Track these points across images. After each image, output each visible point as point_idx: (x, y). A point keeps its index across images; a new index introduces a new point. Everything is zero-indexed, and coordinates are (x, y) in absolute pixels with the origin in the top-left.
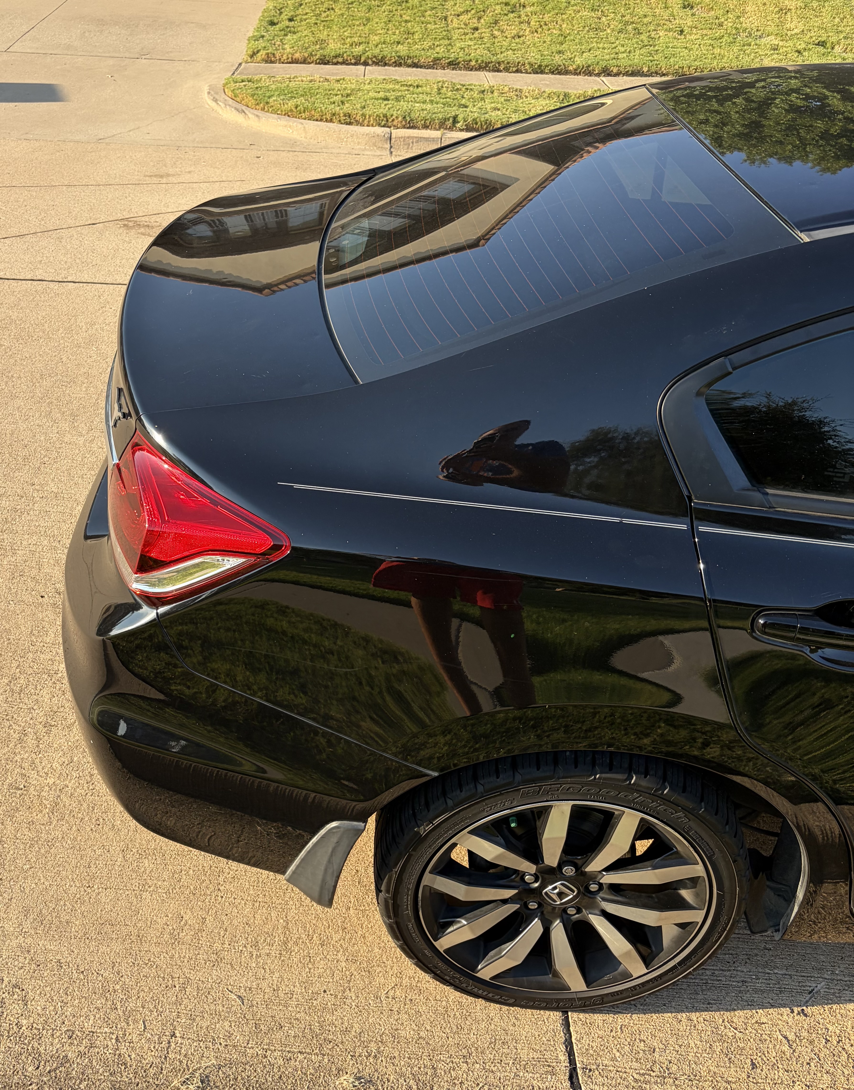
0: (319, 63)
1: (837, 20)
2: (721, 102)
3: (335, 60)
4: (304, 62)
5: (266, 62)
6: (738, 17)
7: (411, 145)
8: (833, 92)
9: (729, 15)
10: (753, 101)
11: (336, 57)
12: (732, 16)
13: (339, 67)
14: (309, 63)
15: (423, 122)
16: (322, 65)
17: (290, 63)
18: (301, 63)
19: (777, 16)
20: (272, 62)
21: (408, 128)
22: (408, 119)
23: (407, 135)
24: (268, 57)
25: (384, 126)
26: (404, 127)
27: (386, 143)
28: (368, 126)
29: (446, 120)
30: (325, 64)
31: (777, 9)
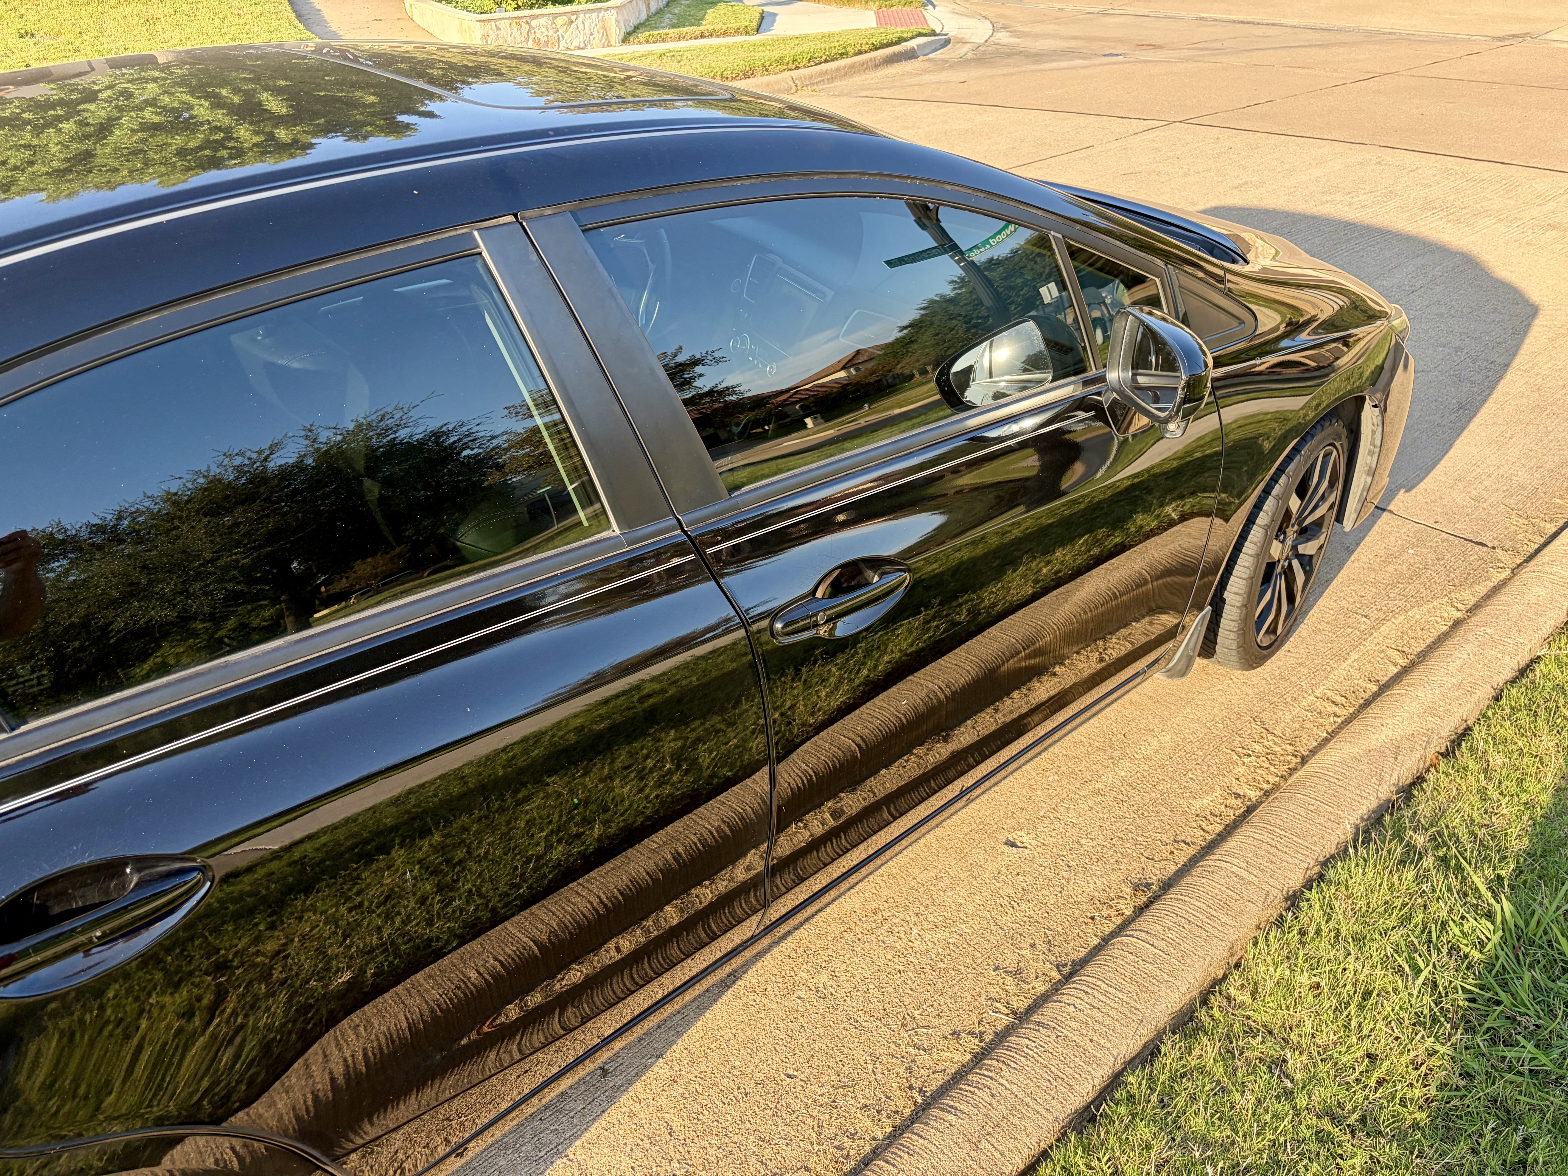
1: (217, 21)
2: (38, 130)
6: (97, 38)
8: (198, 98)
9: (85, 37)
10: (88, 124)
12: (87, 38)
19: (144, 29)
31: (142, 21)
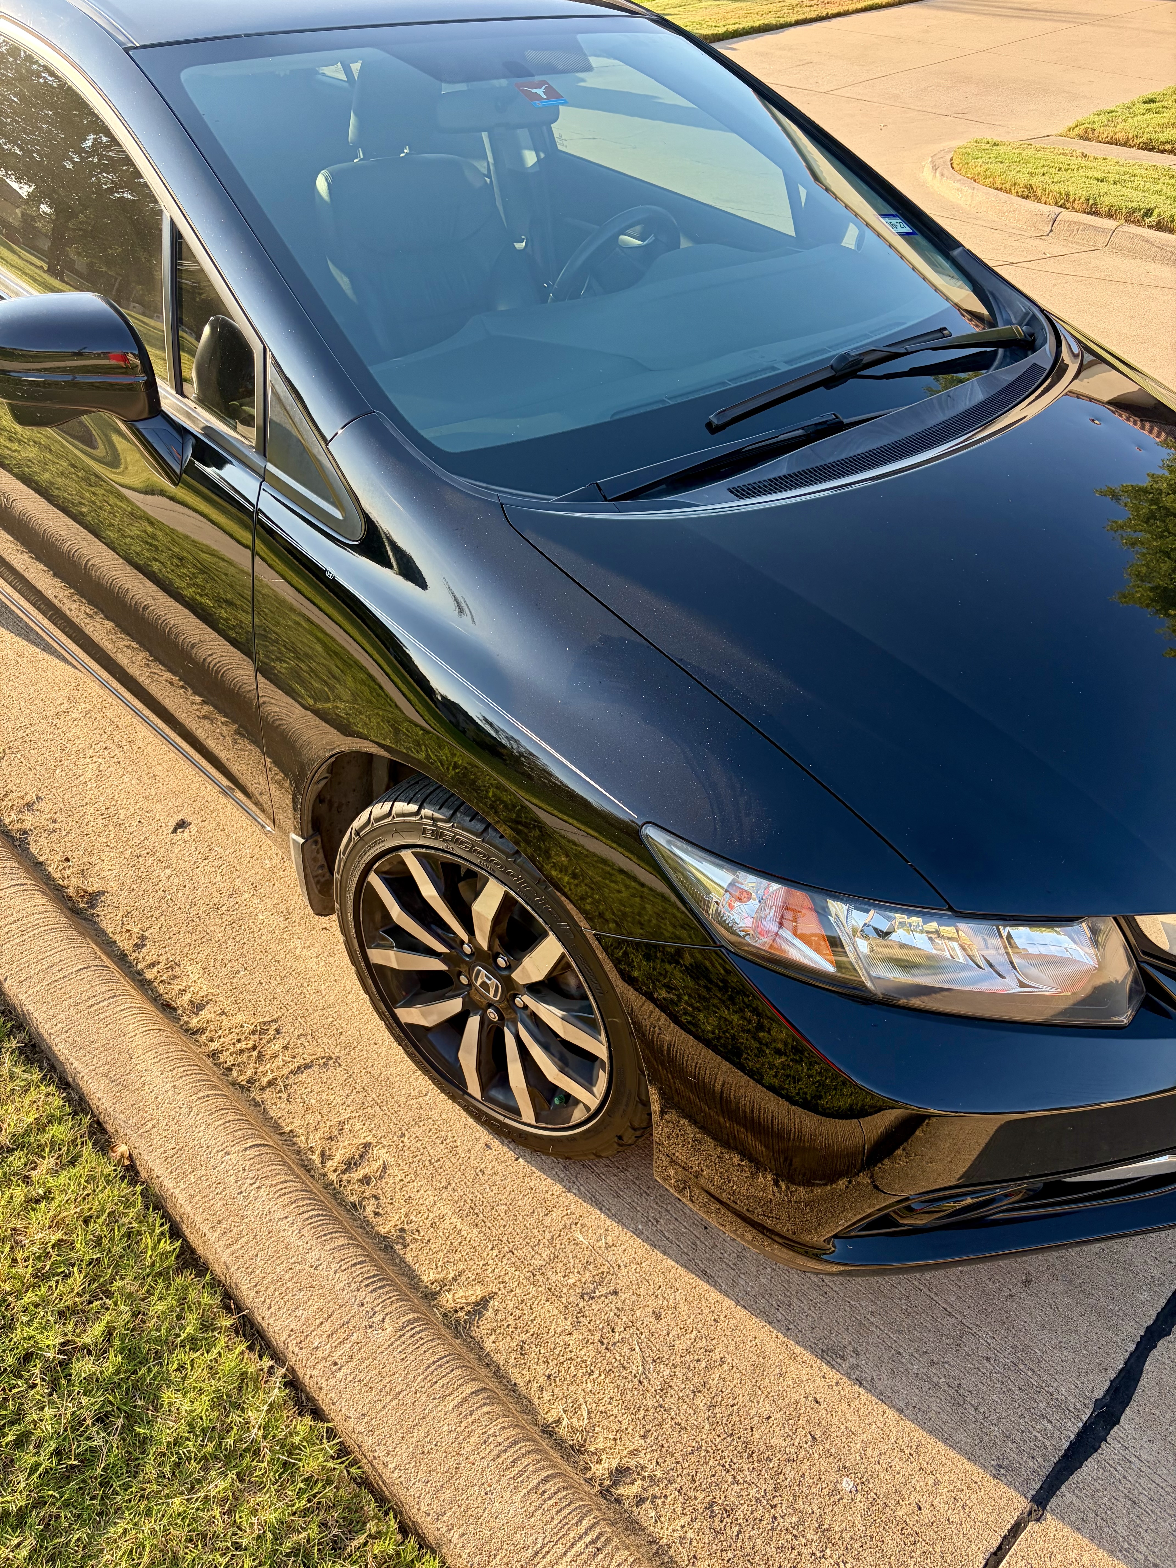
0: (1142, 149)
3: (1161, 147)
4: (1125, 144)
5: (1081, 137)
7: (1075, 232)
11: (1163, 143)
13: (1166, 156)
14: (1131, 147)
15: (1107, 209)
16: (1145, 152)
17: (1108, 143)
18: (1121, 145)
20: (1088, 139)
21: (1088, 213)
22: (1091, 202)
23: (1075, 220)
24: (1086, 132)
25: (1061, 206)
26: (1084, 212)
27: (1048, 225)
28: (1045, 203)
29: (1135, 210)
30: (1150, 150)
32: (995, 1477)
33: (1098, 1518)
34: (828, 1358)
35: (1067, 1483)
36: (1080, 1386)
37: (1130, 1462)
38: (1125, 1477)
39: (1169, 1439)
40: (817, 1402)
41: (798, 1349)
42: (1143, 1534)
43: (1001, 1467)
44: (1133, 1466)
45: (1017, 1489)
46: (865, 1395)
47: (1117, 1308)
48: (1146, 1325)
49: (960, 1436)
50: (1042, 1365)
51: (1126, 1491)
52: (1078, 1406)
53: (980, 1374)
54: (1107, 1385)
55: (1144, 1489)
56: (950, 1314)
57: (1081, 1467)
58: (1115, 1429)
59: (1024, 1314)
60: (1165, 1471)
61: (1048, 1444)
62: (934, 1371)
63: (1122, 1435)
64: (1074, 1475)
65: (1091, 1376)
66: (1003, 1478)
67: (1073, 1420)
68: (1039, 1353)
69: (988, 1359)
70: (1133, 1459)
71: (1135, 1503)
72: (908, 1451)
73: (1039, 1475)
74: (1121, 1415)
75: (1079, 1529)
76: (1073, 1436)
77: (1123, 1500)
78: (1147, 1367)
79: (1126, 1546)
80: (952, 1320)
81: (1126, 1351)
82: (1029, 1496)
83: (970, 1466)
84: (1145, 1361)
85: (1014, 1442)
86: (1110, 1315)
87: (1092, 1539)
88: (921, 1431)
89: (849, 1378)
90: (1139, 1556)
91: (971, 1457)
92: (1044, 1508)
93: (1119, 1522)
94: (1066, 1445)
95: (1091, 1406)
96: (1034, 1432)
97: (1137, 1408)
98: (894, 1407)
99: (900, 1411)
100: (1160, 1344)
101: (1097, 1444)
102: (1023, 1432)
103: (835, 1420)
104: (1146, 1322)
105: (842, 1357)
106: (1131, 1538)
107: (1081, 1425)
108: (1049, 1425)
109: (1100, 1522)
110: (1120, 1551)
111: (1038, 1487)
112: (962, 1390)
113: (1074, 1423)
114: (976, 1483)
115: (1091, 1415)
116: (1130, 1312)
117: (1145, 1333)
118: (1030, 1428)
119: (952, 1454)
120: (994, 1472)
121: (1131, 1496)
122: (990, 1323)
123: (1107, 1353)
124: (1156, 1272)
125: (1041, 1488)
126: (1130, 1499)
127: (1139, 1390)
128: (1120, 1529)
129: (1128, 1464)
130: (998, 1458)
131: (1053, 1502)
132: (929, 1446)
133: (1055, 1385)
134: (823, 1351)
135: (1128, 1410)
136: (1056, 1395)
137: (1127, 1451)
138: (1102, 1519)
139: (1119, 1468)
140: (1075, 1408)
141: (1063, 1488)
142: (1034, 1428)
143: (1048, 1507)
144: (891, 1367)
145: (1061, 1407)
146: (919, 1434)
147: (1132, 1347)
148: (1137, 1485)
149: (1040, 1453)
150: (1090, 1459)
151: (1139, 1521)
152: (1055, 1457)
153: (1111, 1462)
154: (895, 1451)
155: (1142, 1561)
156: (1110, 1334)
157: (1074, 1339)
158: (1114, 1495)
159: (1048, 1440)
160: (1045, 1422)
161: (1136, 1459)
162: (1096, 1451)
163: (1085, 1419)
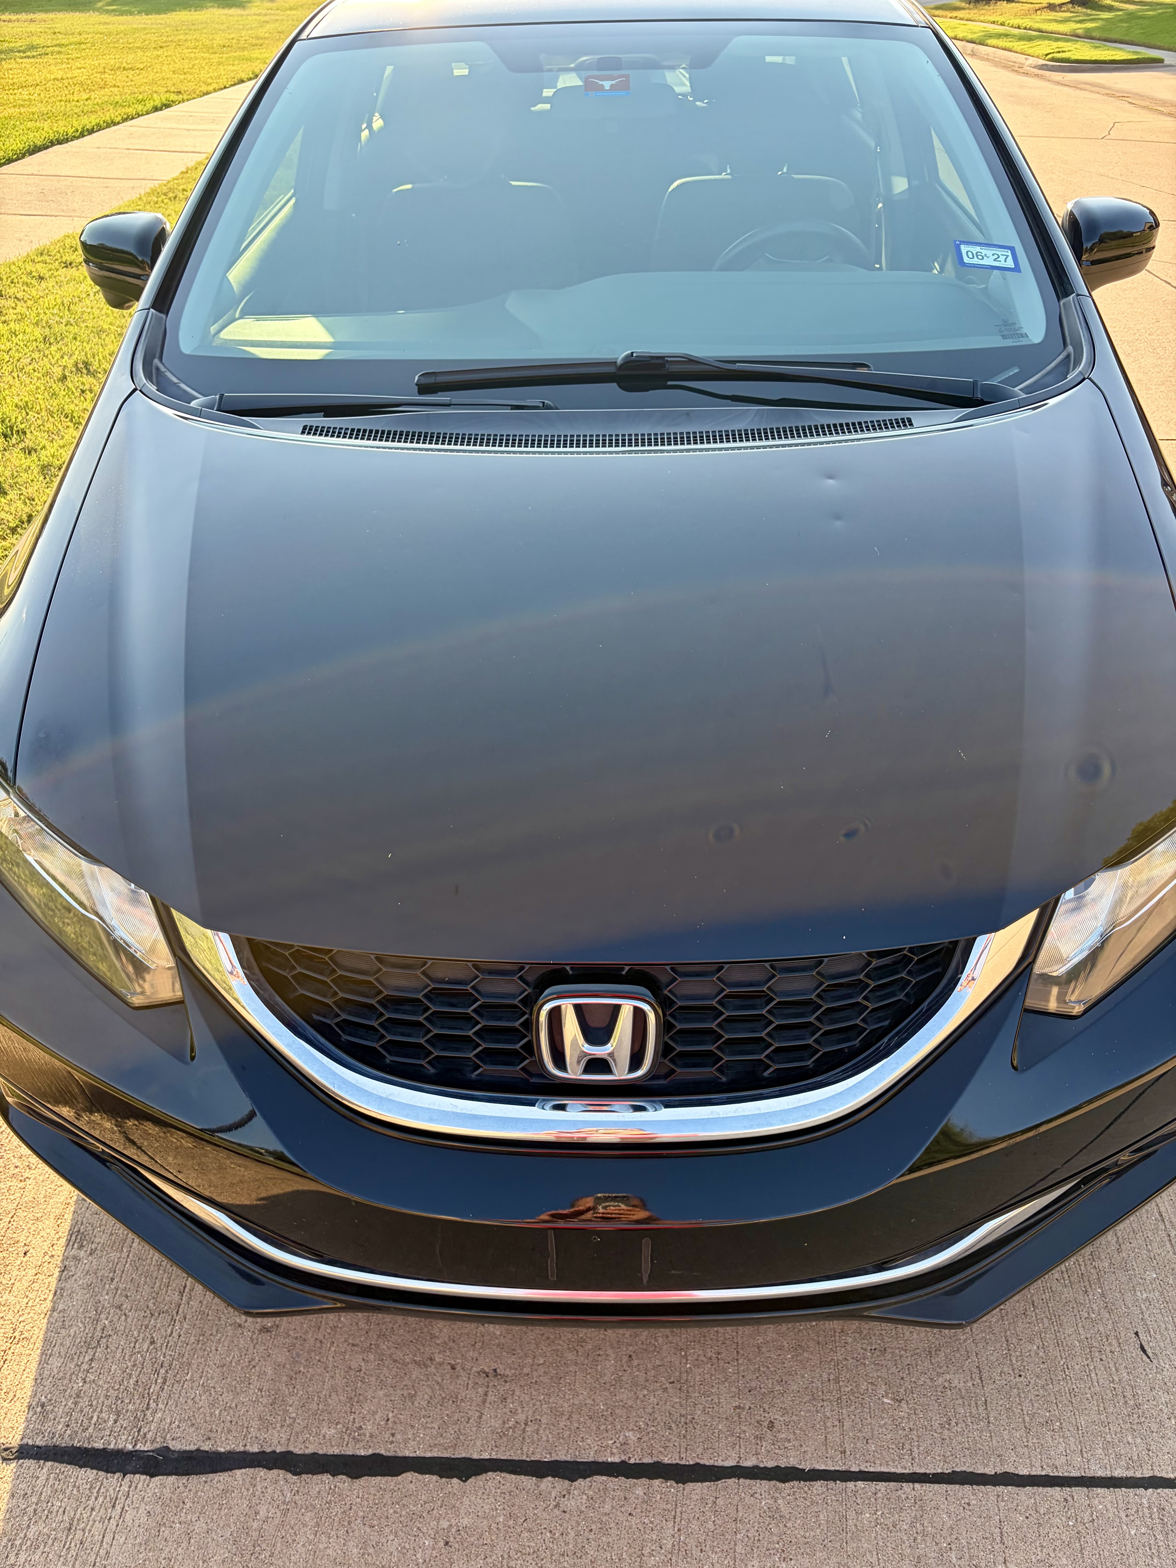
32: (29, 1407)
33: (34, 1506)
34: (73, 1238)
35: (56, 1464)
36: (173, 1426)
37: (114, 1507)
38: (93, 1509)
39: (163, 1529)
40: (25, 1254)
41: (69, 1217)
42: (39, 1552)
43: (43, 1406)
44: (110, 1511)
45: (27, 1428)
46: (54, 1281)
47: (294, 1415)
48: (291, 1449)
49: (56, 1363)
50: (176, 1385)
51: (78, 1516)
52: (149, 1436)
53: (132, 1345)
54: (192, 1448)
55: (90, 1531)
56: (181, 1294)
57: (81, 1467)
58: (143, 1477)
59: (226, 1344)
60: (122, 1540)
61: (91, 1430)
62: (112, 1311)
63: (140, 1486)
64: (69, 1467)
65: (191, 1430)
66: (31, 1413)
67: (130, 1438)
68: (188, 1377)
69: (152, 1343)
70: (118, 1508)
71: (70, 1529)
72: (17, 1334)
73: (52, 1438)
74: (163, 1475)
75: (13, 1496)
76: (112, 1446)
77: (66, 1518)
78: (238, 1472)
79: (18, 1543)
80: (176, 1297)
81: (245, 1445)
82: (25, 1441)
83: (29, 1384)
84: (245, 1467)
85: (76, 1403)
86: (281, 1413)
87: (10, 1511)
88: (42, 1332)
89: (63, 1260)
90: (13, 1558)
91: (39, 1381)
92: (18, 1458)
93: (41, 1525)
94: (99, 1445)
95: (157, 1446)
96: (96, 1414)
97: (180, 1485)
98: (54, 1303)
99: (53, 1310)
100: (275, 1471)
101: (114, 1469)
102: (91, 1405)
103: (15, 1273)
104: (295, 1447)
105: (81, 1247)
106: (29, 1543)
107: (130, 1447)
108: (112, 1422)
109: (31, 1510)
110: (9, 1540)
111: (38, 1443)
112: (105, 1340)
113: (127, 1440)
114: (15, 1396)
115: (148, 1451)
116: (297, 1428)
117: (280, 1453)
118: (99, 1409)
119: (34, 1366)
120: (34, 1403)
121: (75, 1522)
122: (195, 1324)
123: (229, 1431)
124: (369, 1428)
125: (38, 1447)
126: (71, 1524)
127: (203, 1478)
128: (33, 1529)
129: (110, 1505)
130: (50, 1400)
131: (27, 1463)
132: (31, 1346)
133: (161, 1406)
134: (79, 1231)
135: (172, 1479)
136: (148, 1413)
137: (123, 1499)
138: (35, 1510)
139: (101, 1499)
140: (145, 1434)
141: (50, 1463)
142: (101, 1411)
143: (21, 1461)
144: (94, 1281)
145: (138, 1422)
146: (38, 1334)
147: (255, 1449)
148: (91, 1523)
149: (76, 1429)
150: (95, 1471)
151: (50, 1542)
152: (79, 1442)
153: (102, 1490)
154: (11, 1326)
155: (8, 1563)
156: (255, 1424)
157: (227, 1397)
158: (68, 1508)
159: (94, 1429)
160: (113, 1417)
161: (120, 1510)
162: (107, 1471)
163: (138, 1447)
